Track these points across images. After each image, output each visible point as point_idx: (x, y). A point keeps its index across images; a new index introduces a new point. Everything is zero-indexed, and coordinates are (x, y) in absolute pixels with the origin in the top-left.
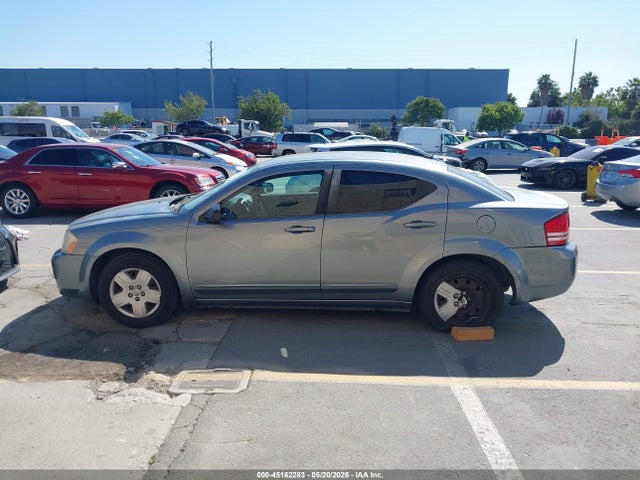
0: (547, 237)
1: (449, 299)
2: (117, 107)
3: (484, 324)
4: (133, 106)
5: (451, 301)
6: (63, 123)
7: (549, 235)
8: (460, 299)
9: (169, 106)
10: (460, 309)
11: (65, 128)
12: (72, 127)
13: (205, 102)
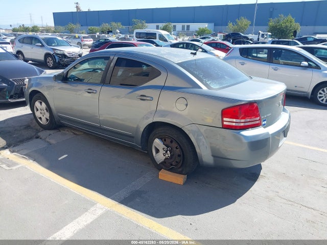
0: (223, 121)
1: (160, 150)
2: (207, 25)
3: (180, 173)
4: (215, 25)
5: (162, 152)
6: (164, 33)
7: (225, 119)
8: (166, 152)
9: (230, 24)
10: (166, 159)
11: (164, 36)
12: (168, 35)
13: (249, 23)
